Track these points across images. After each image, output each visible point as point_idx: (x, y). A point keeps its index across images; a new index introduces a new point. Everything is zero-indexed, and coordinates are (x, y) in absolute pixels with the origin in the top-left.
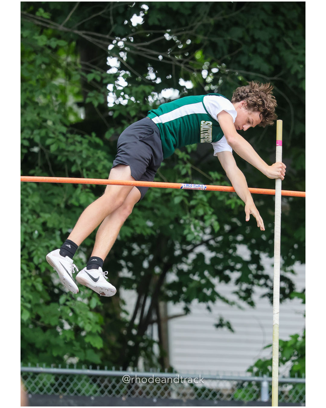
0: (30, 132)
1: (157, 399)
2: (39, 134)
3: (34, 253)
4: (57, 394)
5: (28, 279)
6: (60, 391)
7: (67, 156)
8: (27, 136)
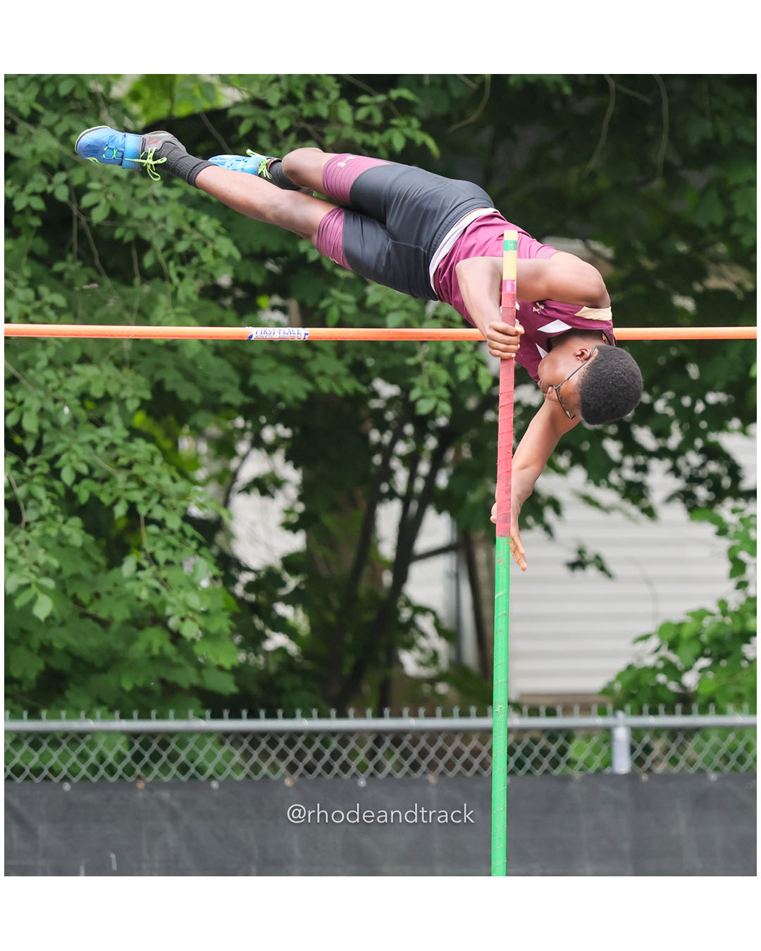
0: (44, 179)
1: (367, 780)
2: (67, 182)
3: (64, 458)
4: (131, 779)
5: (49, 519)
6: (138, 772)
7: (134, 229)
8: (39, 189)
